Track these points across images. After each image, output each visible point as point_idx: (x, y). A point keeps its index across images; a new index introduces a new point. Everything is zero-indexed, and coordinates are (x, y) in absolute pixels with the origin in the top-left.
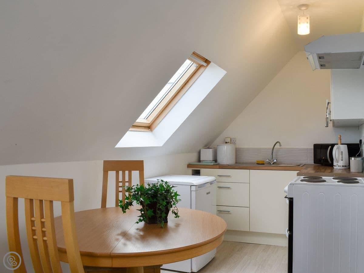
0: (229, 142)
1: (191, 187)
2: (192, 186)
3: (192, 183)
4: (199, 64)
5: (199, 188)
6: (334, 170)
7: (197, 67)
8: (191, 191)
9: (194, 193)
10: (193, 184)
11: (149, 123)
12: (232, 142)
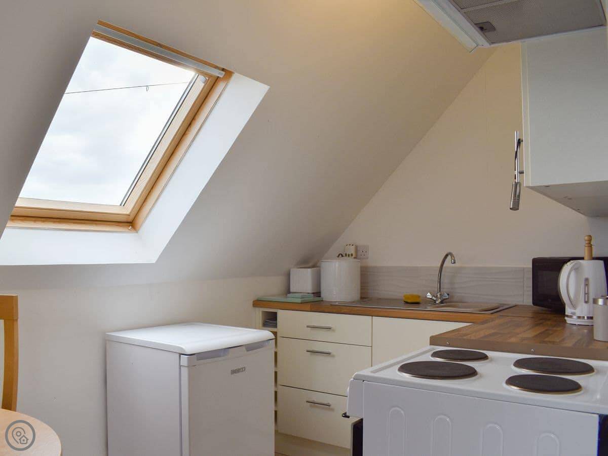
0: (352, 255)
1: (180, 356)
2: (183, 354)
3: (182, 348)
4: (210, 76)
5: (198, 359)
6: (567, 325)
7: (206, 82)
8: (180, 366)
9: (185, 372)
10: (184, 351)
11: (128, 213)
12: (358, 254)
